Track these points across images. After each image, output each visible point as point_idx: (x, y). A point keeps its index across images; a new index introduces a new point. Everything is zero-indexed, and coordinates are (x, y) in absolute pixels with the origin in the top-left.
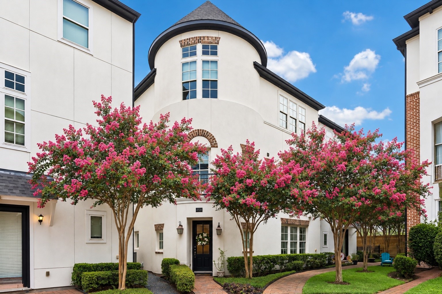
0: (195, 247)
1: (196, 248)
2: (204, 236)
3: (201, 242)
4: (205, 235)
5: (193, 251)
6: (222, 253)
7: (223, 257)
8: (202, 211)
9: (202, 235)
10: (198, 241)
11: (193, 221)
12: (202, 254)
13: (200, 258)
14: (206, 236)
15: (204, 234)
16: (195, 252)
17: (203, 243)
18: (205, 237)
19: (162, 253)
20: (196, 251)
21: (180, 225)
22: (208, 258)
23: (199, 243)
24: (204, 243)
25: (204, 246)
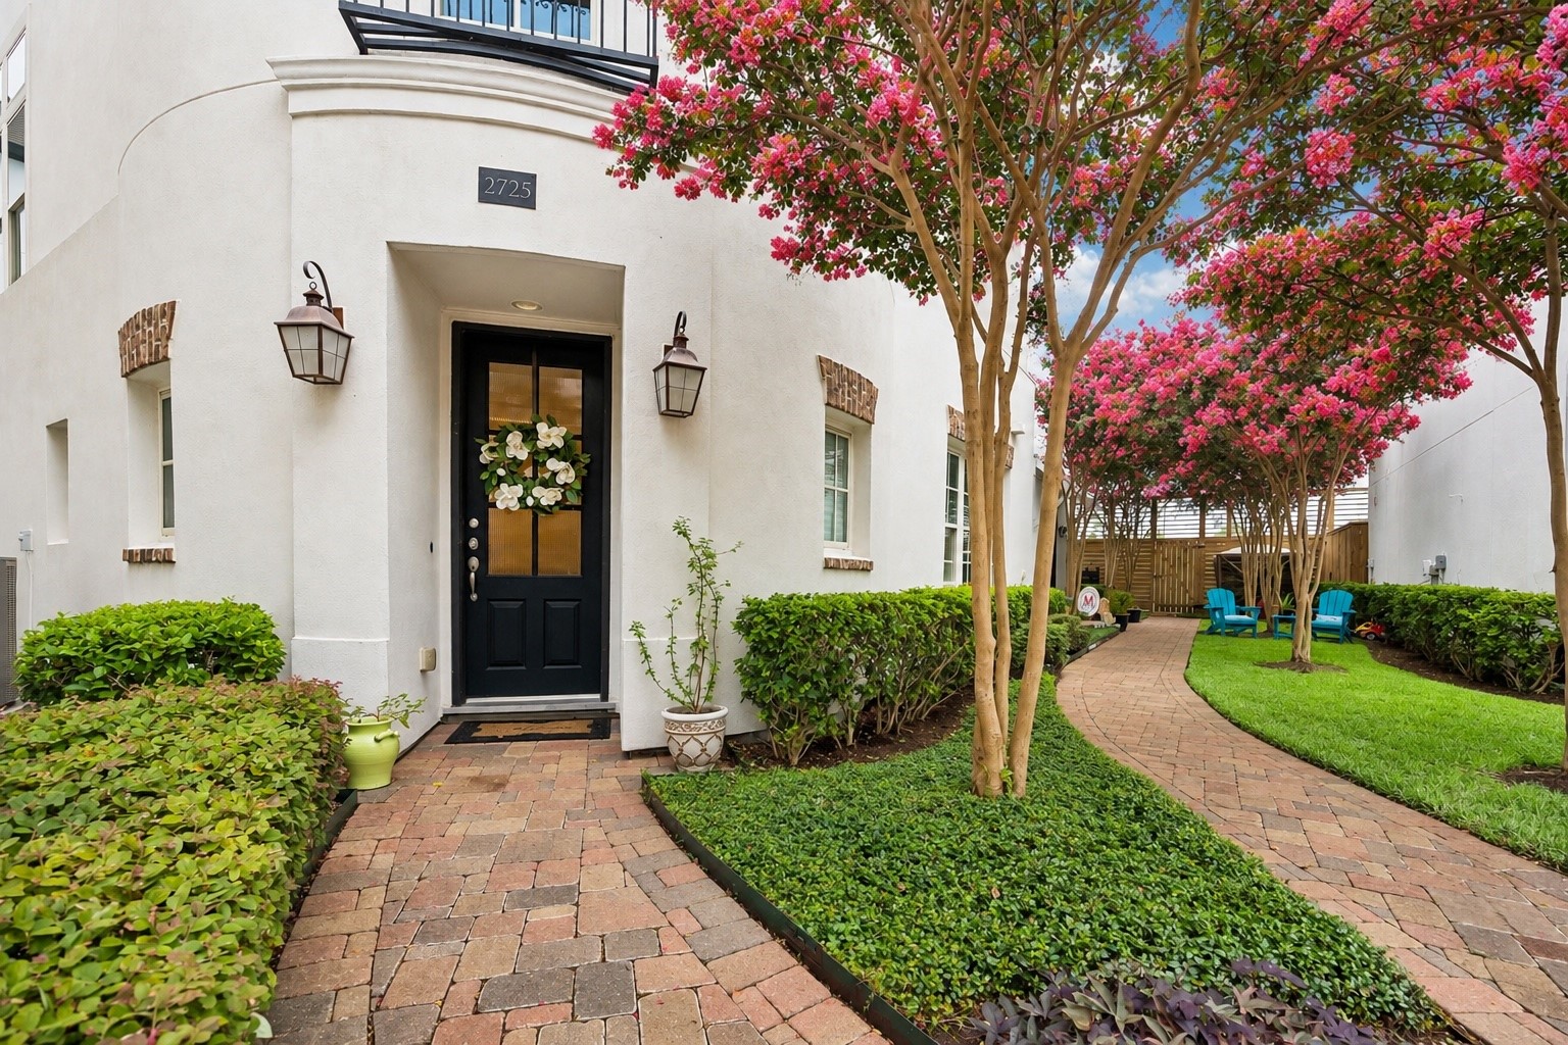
0: (474, 523)
1: (483, 532)
2: (541, 444)
3: (519, 490)
4: (550, 436)
5: (461, 554)
6: (703, 564)
7: (708, 600)
8: (529, 203)
9: (530, 434)
10: (501, 480)
11: (456, 325)
12: (529, 573)
13: (517, 605)
14: (560, 444)
15: (542, 428)
16: (474, 562)
17: (537, 491)
18: (553, 452)
19: (166, 559)
20: (483, 553)
21: (313, 298)
22: (572, 605)
23: (507, 497)
24: (548, 497)
25: (541, 515)
